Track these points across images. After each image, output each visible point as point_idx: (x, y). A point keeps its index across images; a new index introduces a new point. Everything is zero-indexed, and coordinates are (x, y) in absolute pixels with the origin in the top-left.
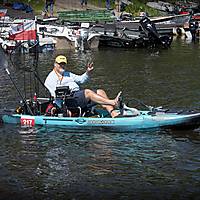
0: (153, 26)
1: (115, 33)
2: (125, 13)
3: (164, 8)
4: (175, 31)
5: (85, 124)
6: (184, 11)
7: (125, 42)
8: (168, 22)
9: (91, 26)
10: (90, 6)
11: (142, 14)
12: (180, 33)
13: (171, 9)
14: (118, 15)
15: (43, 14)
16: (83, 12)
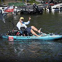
0: (37, 7)
1: (26, 9)
2: (28, 3)
3: (40, 2)
4: (44, 9)
5: (30, 38)
6: (47, 2)
7: (29, 12)
8: (42, 6)
9: (18, 7)
10: (18, 1)
11: (34, 4)
12: (45, 9)
13: (43, 2)
14: (26, 4)
15: (3, 4)
16: (16, 3)
